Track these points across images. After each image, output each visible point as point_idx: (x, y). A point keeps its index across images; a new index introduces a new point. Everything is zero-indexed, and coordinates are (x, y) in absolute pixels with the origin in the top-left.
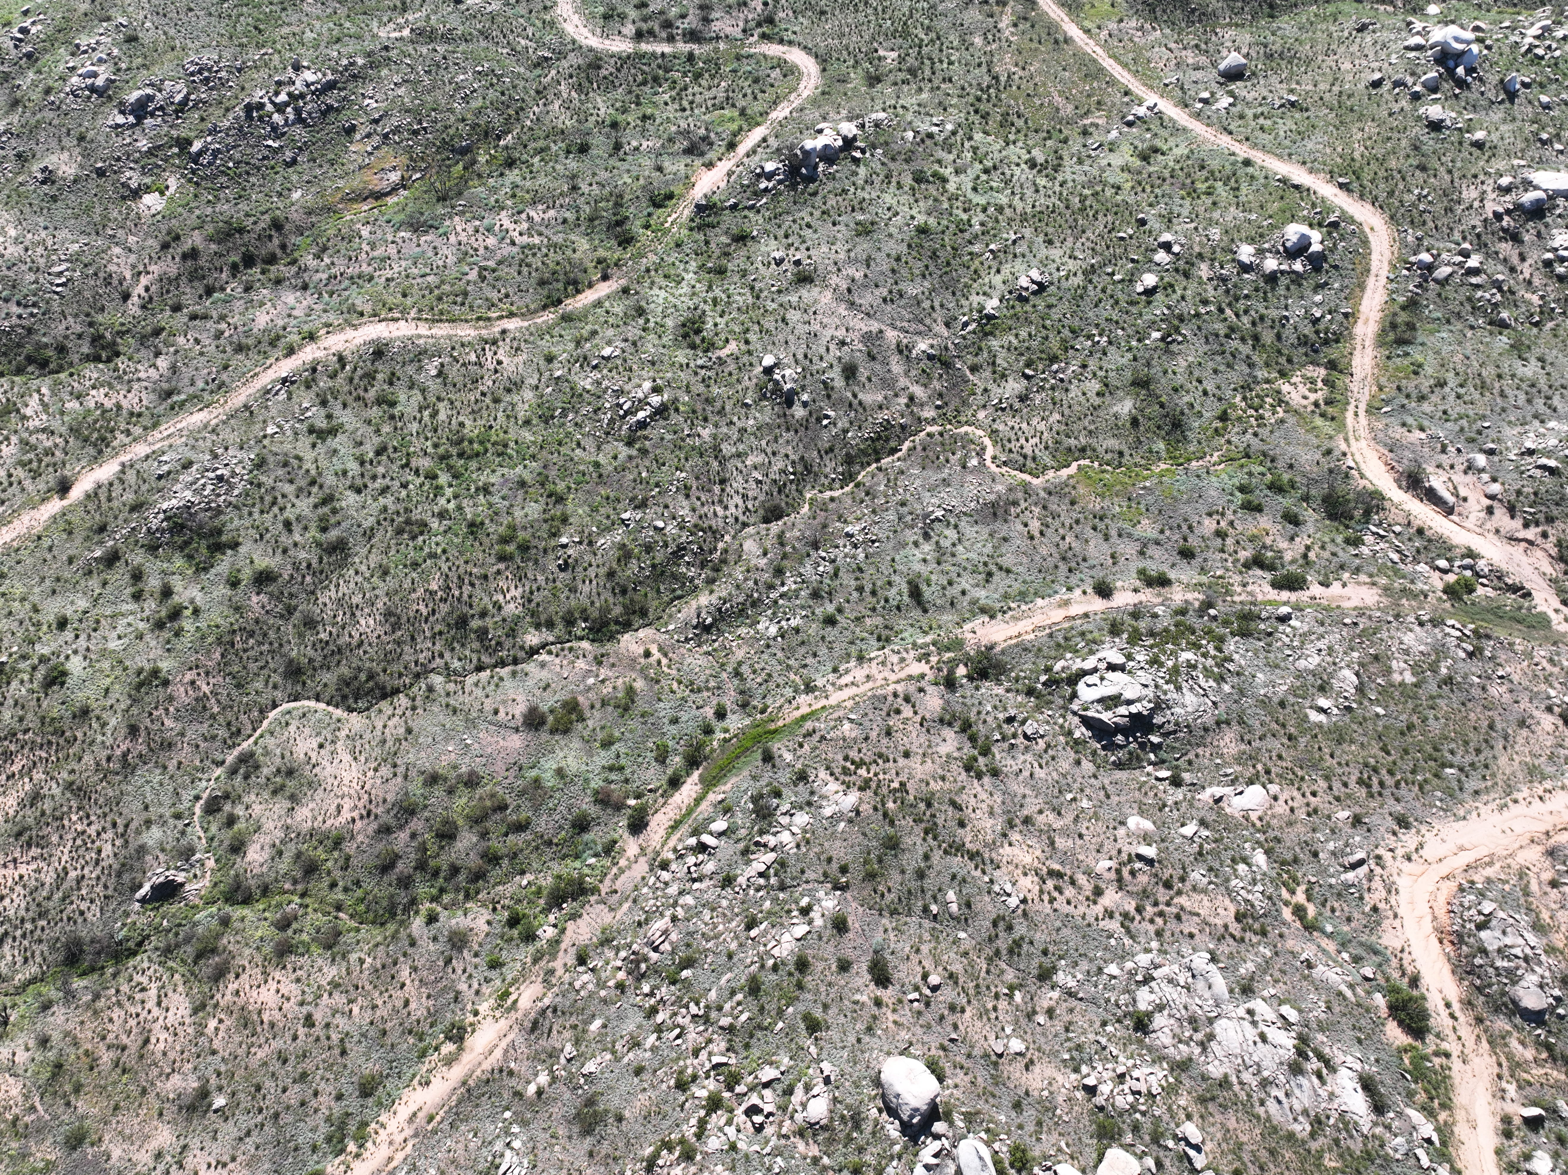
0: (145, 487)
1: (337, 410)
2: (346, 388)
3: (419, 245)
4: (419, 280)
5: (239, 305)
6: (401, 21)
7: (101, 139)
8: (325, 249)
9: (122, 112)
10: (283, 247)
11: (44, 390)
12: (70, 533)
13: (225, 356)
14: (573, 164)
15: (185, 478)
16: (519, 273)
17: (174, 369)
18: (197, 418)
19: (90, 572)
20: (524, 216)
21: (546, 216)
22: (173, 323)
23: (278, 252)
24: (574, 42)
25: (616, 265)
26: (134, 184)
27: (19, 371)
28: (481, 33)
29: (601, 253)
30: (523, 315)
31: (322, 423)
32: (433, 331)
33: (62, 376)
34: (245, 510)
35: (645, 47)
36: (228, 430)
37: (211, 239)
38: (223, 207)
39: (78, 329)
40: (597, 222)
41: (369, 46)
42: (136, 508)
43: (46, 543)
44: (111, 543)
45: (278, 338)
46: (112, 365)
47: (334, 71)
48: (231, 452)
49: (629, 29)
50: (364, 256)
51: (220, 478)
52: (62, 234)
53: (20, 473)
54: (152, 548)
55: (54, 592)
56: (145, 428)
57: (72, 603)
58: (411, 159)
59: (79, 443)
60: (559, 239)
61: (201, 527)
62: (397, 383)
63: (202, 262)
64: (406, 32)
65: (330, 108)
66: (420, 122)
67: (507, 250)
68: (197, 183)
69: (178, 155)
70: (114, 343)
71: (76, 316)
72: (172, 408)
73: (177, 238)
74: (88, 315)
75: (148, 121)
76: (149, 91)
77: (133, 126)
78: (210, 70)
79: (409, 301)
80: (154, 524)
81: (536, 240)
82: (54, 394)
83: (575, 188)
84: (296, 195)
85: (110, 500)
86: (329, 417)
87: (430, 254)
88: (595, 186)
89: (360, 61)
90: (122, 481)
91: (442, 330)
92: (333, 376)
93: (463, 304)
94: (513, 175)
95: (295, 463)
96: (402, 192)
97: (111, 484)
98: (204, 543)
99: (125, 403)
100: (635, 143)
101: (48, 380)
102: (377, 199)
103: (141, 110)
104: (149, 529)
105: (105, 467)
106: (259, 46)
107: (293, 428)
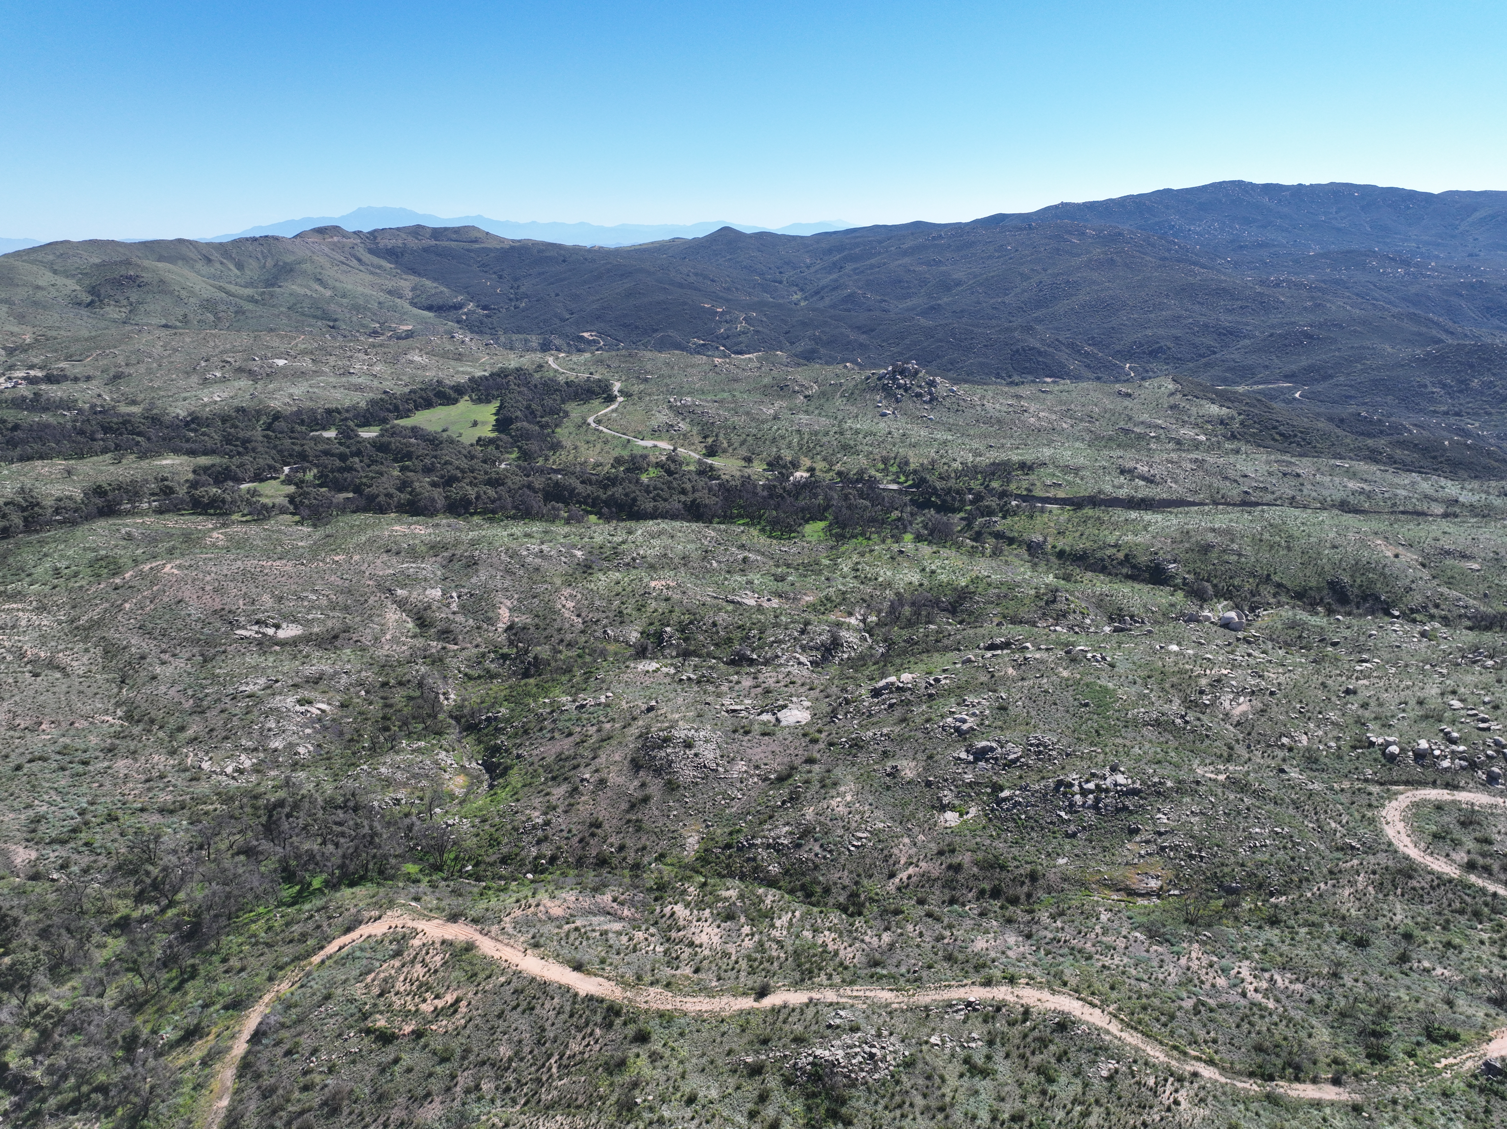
0: (814, 1028)
1: (998, 1056)
2: (1017, 1041)
3: (1148, 951)
4: (1133, 982)
5: (968, 923)
6: (1222, 767)
7: (943, 763)
8: (1062, 914)
9: (968, 751)
10: (1029, 896)
11: (797, 914)
12: (743, 1031)
13: (934, 958)
14: (1342, 952)
15: (847, 1039)
16: (1238, 1026)
17: (891, 946)
18: (885, 995)
19: (735, 1071)
20: (1267, 975)
21: (1292, 987)
22: (912, 911)
23: (1023, 898)
24: (1390, 844)
25: (1355, 1075)
26: (945, 801)
27: (791, 892)
28: (1293, 802)
29: (1342, 1054)
30: (1223, 1068)
31: (979, 1060)
32: (1124, 1035)
33: (815, 910)
34: (874, 1097)
35: (1473, 878)
36: (902, 1019)
37: (976, 863)
38: (1000, 845)
39: (846, 882)
40: (1348, 1020)
41: (1183, 775)
42: (799, 1040)
43: (724, 1027)
44: (764, 1057)
45: (984, 966)
46: (851, 920)
47: (1143, 783)
48: (892, 1039)
49: (1461, 856)
50: (1093, 936)
51: (872, 1056)
52: (879, 813)
53: (743, 964)
54: (788, 1082)
55: (703, 1070)
56: (843, 981)
57: (708, 1088)
58: (1177, 876)
59: (793, 966)
60: (1298, 1015)
61: (833, 1088)
62: (1064, 1062)
63: (960, 877)
64: (1222, 777)
65: (1125, 808)
66: (1200, 850)
67: (1234, 997)
68: (990, 820)
69: (989, 795)
70: (863, 905)
71: (851, 872)
72: (872, 977)
73: (953, 851)
74: (859, 875)
75: (982, 764)
76: (994, 745)
77: (970, 763)
78: (1046, 747)
79: (1114, 995)
80: (803, 1062)
81: (1271, 1004)
82: (802, 919)
83: (1335, 975)
84: (1061, 861)
85: (784, 1022)
86: (989, 1058)
87: (1155, 963)
88: (1360, 984)
89: (1169, 784)
90: (802, 1012)
91: (1132, 1038)
92: (1012, 1024)
93: (1165, 1025)
94: (1272, 934)
95: (937, 1081)
96: (1154, 899)
97: (793, 1010)
98: (826, 1104)
99: (842, 953)
100: (1426, 964)
101: (804, 908)
102: (1129, 894)
103: (981, 755)
104: (796, 1064)
105: (798, 993)
106: (1092, 744)
107: (953, 1048)
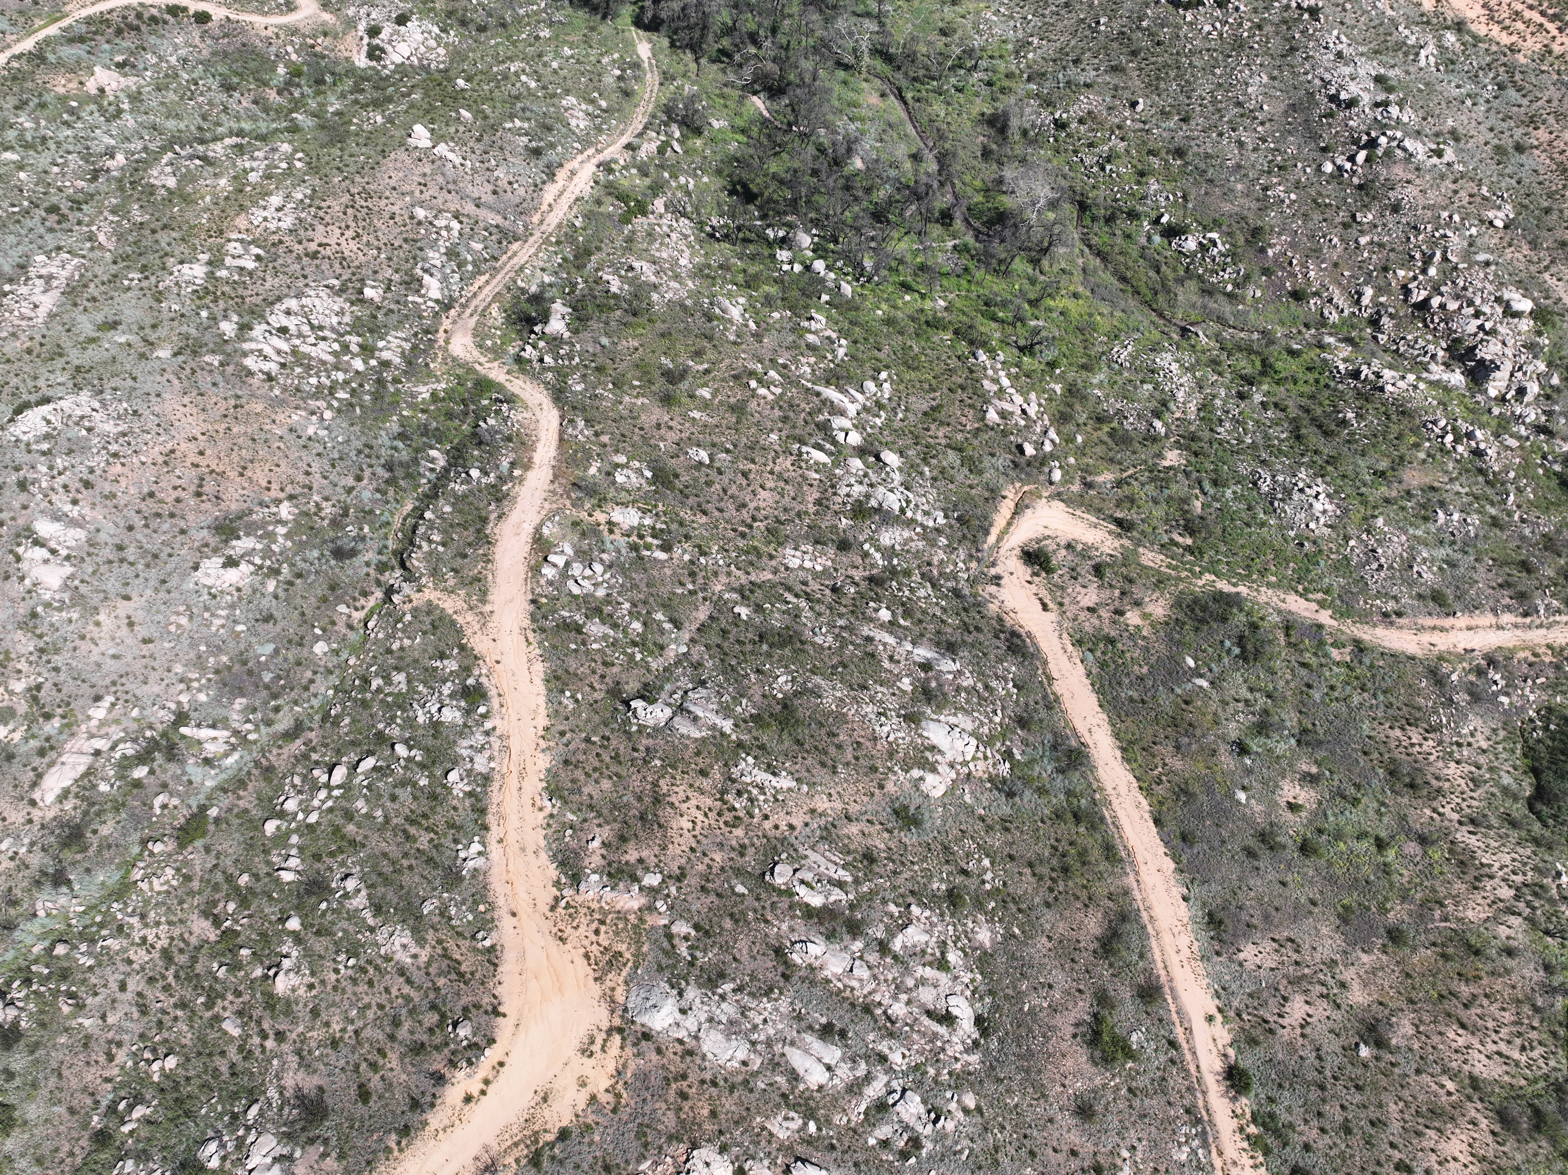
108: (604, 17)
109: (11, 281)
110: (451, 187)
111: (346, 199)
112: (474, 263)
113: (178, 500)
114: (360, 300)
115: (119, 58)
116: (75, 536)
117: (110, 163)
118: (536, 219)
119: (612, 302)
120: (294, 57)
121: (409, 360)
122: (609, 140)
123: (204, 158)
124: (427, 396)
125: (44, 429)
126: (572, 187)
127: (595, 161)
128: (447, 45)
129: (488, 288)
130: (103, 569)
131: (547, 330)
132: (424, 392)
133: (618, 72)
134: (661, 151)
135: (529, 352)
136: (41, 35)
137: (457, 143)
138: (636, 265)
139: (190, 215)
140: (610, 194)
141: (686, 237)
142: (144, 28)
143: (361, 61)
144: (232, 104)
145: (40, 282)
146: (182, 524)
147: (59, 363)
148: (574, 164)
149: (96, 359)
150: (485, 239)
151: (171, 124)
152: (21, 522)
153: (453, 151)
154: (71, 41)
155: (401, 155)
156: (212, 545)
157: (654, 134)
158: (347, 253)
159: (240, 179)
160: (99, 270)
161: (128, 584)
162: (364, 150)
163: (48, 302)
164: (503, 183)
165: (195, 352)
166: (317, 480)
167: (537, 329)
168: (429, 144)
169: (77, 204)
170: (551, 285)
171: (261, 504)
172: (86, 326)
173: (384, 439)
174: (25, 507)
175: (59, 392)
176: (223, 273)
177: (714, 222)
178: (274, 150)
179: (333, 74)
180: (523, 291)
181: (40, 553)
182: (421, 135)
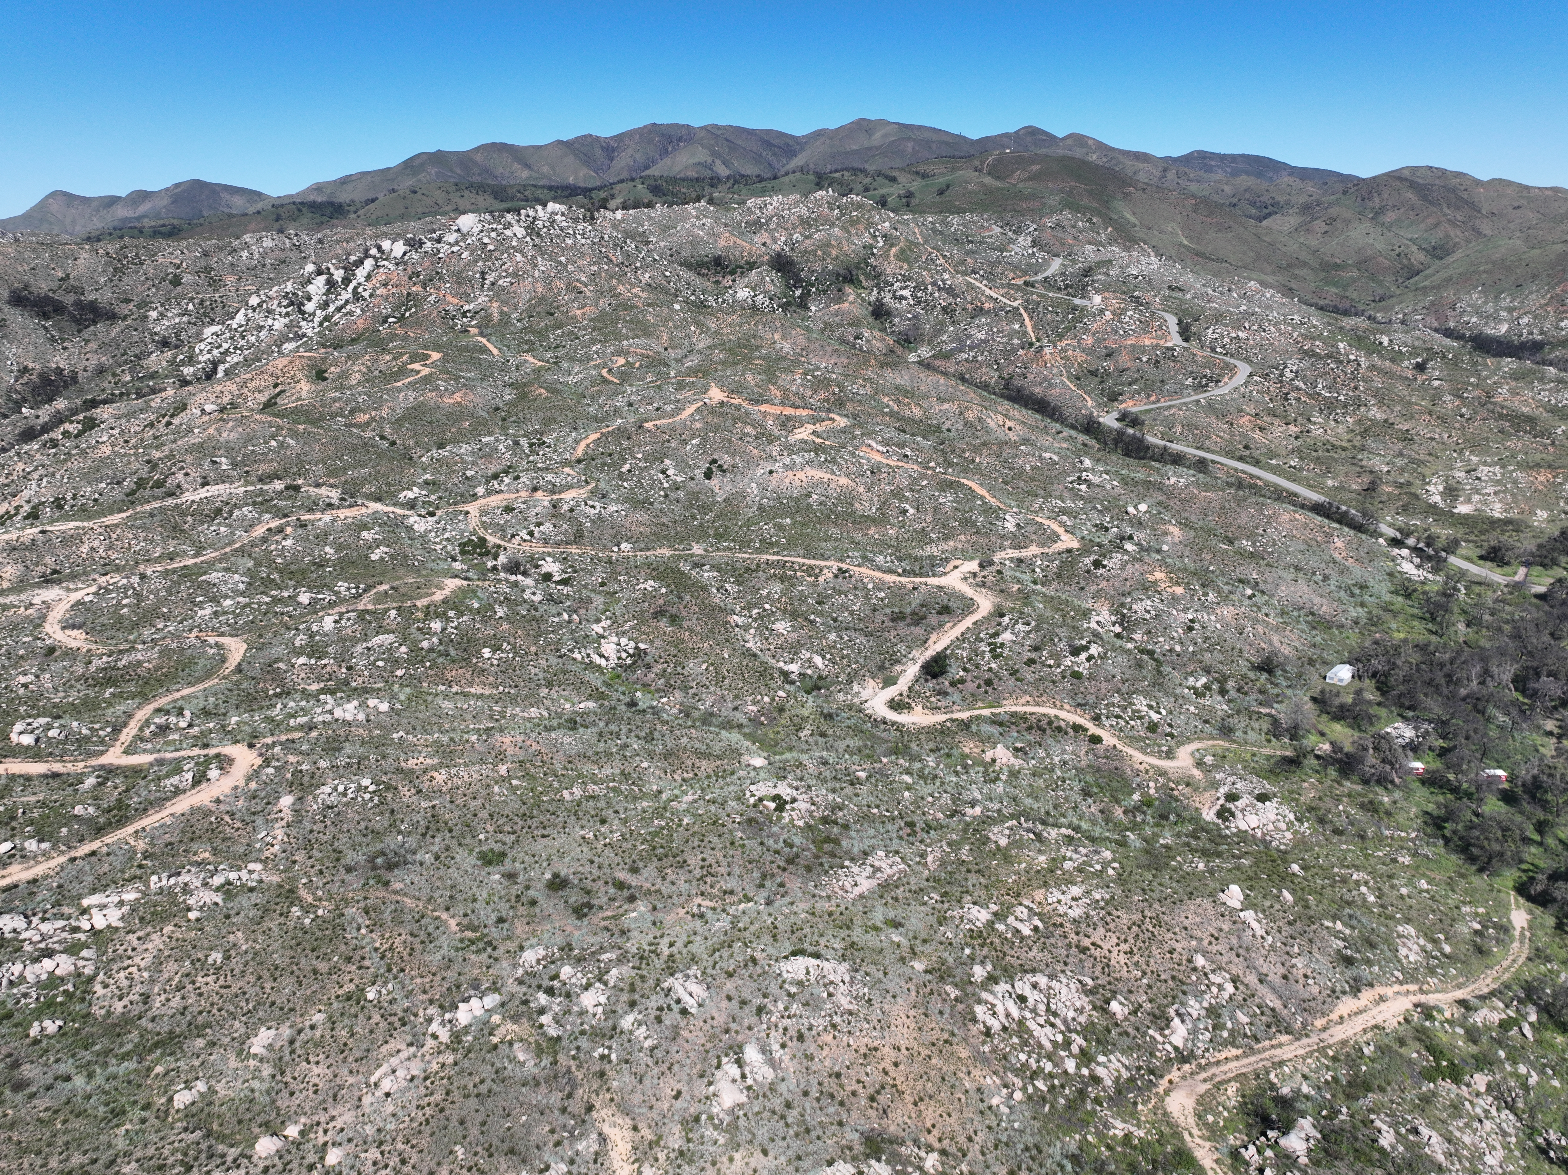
108: (1481, 870)
109: (852, 860)
110: (1241, 951)
111: (1137, 917)
112: (1232, 1032)
113: (854, 1093)
114: (1103, 1009)
115: (1019, 745)
116: (766, 1074)
117: (969, 811)
118: (1319, 1023)
119: (1376, 1155)
120: (1152, 791)
121: (1121, 1088)
122: (1440, 986)
123: (1038, 836)
124: (1120, 1134)
125: (801, 976)
126: (1375, 1011)
127: (1415, 999)
128: (1296, 832)
129: (1235, 1064)
130: (766, 1115)
131: (1283, 1142)
132: (1119, 1128)
133: (1478, 927)
134: (1505, 1025)
135: (1250, 1154)
136: (976, 713)
137: (1266, 917)
138: (1425, 1131)
139: (1001, 870)
140: (1419, 1040)
141: (1505, 1134)
142: (1048, 732)
143: (1209, 815)
144: (1083, 806)
145: (869, 869)
146: (844, 1116)
147: (843, 933)
148: (1389, 991)
149: (869, 944)
150: (1255, 1015)
151: (1028, 801)
152: (740, 1038)
153: (1259, 922)
154: (994, 722)
155: (1207, 903)
156: (855, 1152)
157: (1501, 1005)
158: (1113, 962)
159: (1056, 862)
160: (913, 880)
161: (773, 1140)
162: (1174, 884)
163: (866, 885)
164: (1298, 973)
165: (942, 978)
166: (974, 1151)
167: (1271, 1134)
168: (1238, 906)
169: (928, 828)
170: (1307, 1097)
171: (916, 1141)
172: (878, 916)
173: (1056, 1150)
174: (750, 1028)
175: (829, 954)
176: (1001, 927)
177: (1553, 1137)
178: (1096, 852)
179: (1178, 815)
180: (1273, 1087)
181: (734, 1071)
182: (1234, 895)
